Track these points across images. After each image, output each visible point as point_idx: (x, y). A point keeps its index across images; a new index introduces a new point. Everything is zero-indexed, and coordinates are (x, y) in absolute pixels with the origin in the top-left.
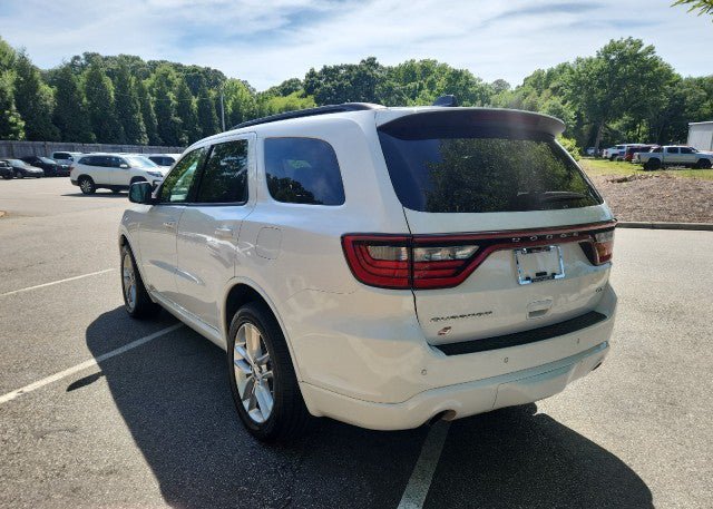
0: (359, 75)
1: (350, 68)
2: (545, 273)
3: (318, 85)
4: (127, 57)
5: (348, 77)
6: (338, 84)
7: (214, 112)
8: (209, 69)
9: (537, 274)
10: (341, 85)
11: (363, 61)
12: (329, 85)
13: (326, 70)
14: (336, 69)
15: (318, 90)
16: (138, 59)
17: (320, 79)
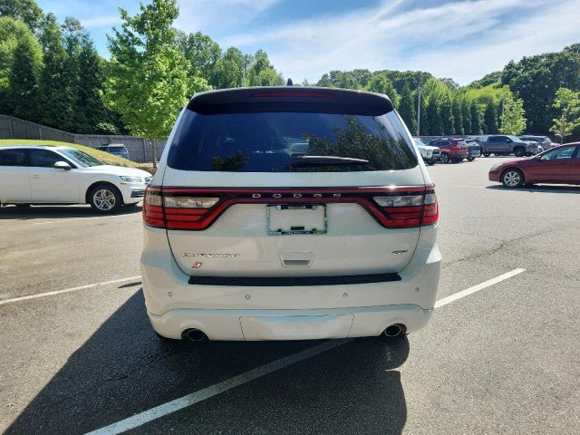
0: (560, 61)
1: (551, 56)
2: (303, 228)
3: (515, 75)
4: (359, 71)
5: (548, 65)
6: (536, 71)
7: (413, 106)
8: (420, 72)
9: (292, 228)
10: (539, 73)
11: (567, 48)
12: (527, 74)
13: (524, 61)
14: (536, 59)
15: (514, 79)
16: (367, 71)
17: (518, 69)
